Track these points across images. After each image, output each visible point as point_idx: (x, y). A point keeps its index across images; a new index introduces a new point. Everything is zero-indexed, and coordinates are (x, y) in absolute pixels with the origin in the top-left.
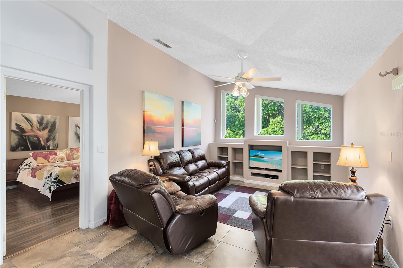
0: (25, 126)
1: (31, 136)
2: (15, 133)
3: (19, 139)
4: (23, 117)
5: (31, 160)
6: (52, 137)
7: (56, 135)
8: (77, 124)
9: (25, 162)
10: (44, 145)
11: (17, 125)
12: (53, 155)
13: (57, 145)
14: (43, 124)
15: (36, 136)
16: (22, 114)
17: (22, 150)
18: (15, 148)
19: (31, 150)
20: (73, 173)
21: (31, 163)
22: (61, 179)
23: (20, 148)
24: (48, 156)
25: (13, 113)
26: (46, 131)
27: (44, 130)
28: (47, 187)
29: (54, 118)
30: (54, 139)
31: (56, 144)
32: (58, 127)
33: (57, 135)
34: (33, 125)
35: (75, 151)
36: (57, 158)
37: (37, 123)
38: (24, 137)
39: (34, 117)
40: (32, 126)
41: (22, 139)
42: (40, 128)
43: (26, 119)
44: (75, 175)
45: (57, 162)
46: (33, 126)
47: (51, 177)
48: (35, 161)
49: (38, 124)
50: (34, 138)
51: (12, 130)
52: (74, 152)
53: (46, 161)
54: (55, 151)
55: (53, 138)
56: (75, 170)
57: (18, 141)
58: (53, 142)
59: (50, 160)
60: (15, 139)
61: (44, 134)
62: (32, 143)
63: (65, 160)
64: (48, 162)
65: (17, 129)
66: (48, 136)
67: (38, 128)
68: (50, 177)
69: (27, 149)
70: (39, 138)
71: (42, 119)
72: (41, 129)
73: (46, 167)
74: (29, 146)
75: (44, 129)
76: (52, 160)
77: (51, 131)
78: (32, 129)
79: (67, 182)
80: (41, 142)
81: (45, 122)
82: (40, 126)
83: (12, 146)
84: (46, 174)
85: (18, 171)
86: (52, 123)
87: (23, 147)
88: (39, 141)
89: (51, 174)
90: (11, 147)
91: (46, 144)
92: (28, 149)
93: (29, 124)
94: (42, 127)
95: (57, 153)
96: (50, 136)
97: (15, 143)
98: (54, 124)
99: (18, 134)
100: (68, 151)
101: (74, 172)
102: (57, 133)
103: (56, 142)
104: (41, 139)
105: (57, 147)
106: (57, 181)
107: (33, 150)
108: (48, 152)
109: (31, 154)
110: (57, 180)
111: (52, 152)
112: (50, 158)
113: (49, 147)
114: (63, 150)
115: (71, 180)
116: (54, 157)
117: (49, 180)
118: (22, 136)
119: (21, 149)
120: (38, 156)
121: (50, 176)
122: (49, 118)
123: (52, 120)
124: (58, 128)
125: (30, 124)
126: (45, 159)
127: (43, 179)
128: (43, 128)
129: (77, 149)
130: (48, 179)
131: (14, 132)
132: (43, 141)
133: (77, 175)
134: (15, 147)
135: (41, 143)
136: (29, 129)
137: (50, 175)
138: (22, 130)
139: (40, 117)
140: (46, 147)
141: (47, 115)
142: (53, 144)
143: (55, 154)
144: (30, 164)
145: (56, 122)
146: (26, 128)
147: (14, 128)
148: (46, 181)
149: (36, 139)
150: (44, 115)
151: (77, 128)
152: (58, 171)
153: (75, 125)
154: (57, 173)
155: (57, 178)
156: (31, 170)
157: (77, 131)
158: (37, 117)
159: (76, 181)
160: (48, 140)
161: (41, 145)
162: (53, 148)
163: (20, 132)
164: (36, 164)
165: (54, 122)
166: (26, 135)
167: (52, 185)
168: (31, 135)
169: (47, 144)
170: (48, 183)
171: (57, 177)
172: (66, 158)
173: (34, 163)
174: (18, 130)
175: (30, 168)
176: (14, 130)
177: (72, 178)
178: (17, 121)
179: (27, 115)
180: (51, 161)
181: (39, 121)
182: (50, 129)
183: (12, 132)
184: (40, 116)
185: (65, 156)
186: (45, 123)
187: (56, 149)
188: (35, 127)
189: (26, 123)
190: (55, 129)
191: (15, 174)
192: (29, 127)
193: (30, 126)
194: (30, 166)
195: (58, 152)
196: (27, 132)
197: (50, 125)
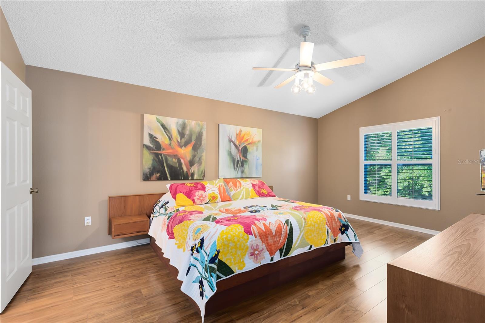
0: (162, 139)
1: (170, 156)
2: (148, 150)
3: (154, 160)
4: (159, 122)
5: (167, 197)
6: (197, 159)
7: (202, 156)
8: (230, 137)
9: (160, 200)
10: (187, 172)
11: (151, 136)
12: (200, 189)
13: (204, 172)
14: (186, 136)
15: (176, 156)
16: (157, 118)
17: (157, 178)
18: (148, 176)
19: (169, 179)
20: (248, 243)
21: (168, 203)
22: (224, 260)
23: (154, 176)
24: (192, 192)
25: (146, 116)
26: (190, 148)
27: (186, 146)
28: (194, 278)
29: (199, 125)
30: (200, 163)
31: (202, 171)
32: (205, 141)
33: (204, 154)
34: (171, 136)
35: (231, 184)
36: (206, 196)
37: (177, 134)
38: (160, 156)
39: (173, 123)
40: (170, 139)
41: (157, 159)
42: (181, 142)
43: (163, 126)
44: (252, 247)
45: (207, 203)
46: (172, 139)
47: (202, 250)
48: (174, 200)
49: (179, 136)
50: (173, 159)
51: (144, 144)
52: (229, 185)
53: (190, 201)
54: (203, 182)
55: (199, 160)
56: (250, 235)
57: (152, 164)
58: (198, 166)
59: (196, 198)
60: (148, 161)
61: (186, 153)
62: (170, 167)
63: (218, 200)
64: (193, 203)
65: (150, 143)
66: (191, 157)
67: (178, 141)
68: (199, 249)
69: (163, 178)
70: (180, 160)
71: (184, 126)
72: (183, 144)
73: (192, 217)
74: (166, 172)
75: (186, 144)
76: (199, 199)
77: (196, 148)
78: (170, 144)
79: (237, 268)
80: (183, 166)
81: (187, 132)
82: (181, 139)
83: (144, 172)
84: (192, 238)
85: (152, 216)
86: (197, 135)
87: (158, 175)
88: (180, 164)
89: (202, 241)
90: (143, 174)
91: (189, 170)
92: (166, 179)
93: (166, 135)
94: (183, 140)
95: (206, 186)
96: (194, 156)
97: (148, 167)
98: (199, 137)
99: (152, 151)
100: (221, 183)
101: (250, 240)
102: (204, 151)
103: (202, 167)
104: (182, 161)
105: (204, 176)
106: (215, 267)
107: (172, 179)
108: (192, 183)
109: (168, 186)
110: (215, 264)
111: (198, 184)
112: (196, 196)
113: (193, 175)
114: (215, 182)
115: (243, 261)
116: (201, 194)
117: (199, 258)
118: (157, 155)
119: (156, 176)
120: (178, 191)
121: (201, 247)
122: (193, 125)
123: (197, 129)
124: (205, 143)
125: (168, 135)
126: (188, 198)
127: (186, 249)
128: (185, 142)
129: (234, 180)
130: (196, 254)
131: (148, 147)
132: (185, 164)
133: (255, 248)
134: (148, 174)
135: (182, 168)
136: (166, 144)
137: (200, 245)
138: (158, 146)
139: (181, 124)
140: (189, 175)
141: (191, 121)
142: (198, 169)
143: (203, 188)
144: (167, 205)
145: (202, 133)
146: (162, 142)
147: (147, 141)
148: (193, 261)
149: (175, 161)
150: (186, 121)
151: (230, 144)
152: (218, 234)
153: (228, 138)
154: (215, 241)
155: (217, 256)
156: (168, 219)
157: (230, 149)
158: (177, 122)
159: (253, 263)
160: (191, 163)
161: (183, 171)
162: (199, 176)
163: (155, 149)
164: (175, 206)
165: (200, 132)
166: (163, 154)
167: (206, 279)
168: (170, 154)
169: (191, 170)
170: (197, 266)
171: (217, 254)
172: (219, 196)
173: (172, 205)
174: (152, 144)
175: (165, 214)
176: (147, 144)
177: (247, 256)
178: (151, 129)
179: (164, 120)
180: (197, 202)
181: (180, 130)
182: (194, 144)
183: (144, 149)
184: (181, 121)
185: (218, 192)
186: (187, 135)
187: (203, 179)
188: (175, 140)
189: (163, 134)
190: (201, 145)
191: (147, 221)
192: (167, 141)
193: (167, 138)
194: (166, 210)
195: (207, 184)
196: (164, 149)
197: (194, 138)
